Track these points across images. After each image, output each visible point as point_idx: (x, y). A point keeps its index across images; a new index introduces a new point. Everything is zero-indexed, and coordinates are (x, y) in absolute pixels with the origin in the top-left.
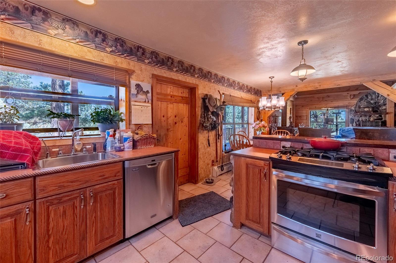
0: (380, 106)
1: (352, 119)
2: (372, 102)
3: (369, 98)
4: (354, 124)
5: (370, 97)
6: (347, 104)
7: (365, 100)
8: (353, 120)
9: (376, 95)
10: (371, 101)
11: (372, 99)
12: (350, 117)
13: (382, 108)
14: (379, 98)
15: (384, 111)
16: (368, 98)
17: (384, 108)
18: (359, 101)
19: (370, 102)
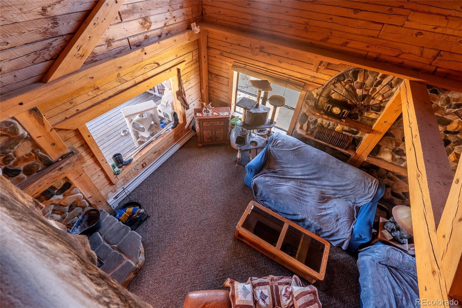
0: (368, 108)
1: (304, 114)
2: (359, 92)
3: (358, 80)
4: (305, 126)
5: (362, 79)
6: (309, 78)
7: (346, 83)
8: (307, 117)
9: (377, 79)
10: (357, 90)
11: (362, 86)
12: (304, 110)
13: (369, 116)
14: (378, 88)
15: (369, 122)
16: (356, 79)
17: (373, 116)
18: (333, 82)
19: (354, 90)
